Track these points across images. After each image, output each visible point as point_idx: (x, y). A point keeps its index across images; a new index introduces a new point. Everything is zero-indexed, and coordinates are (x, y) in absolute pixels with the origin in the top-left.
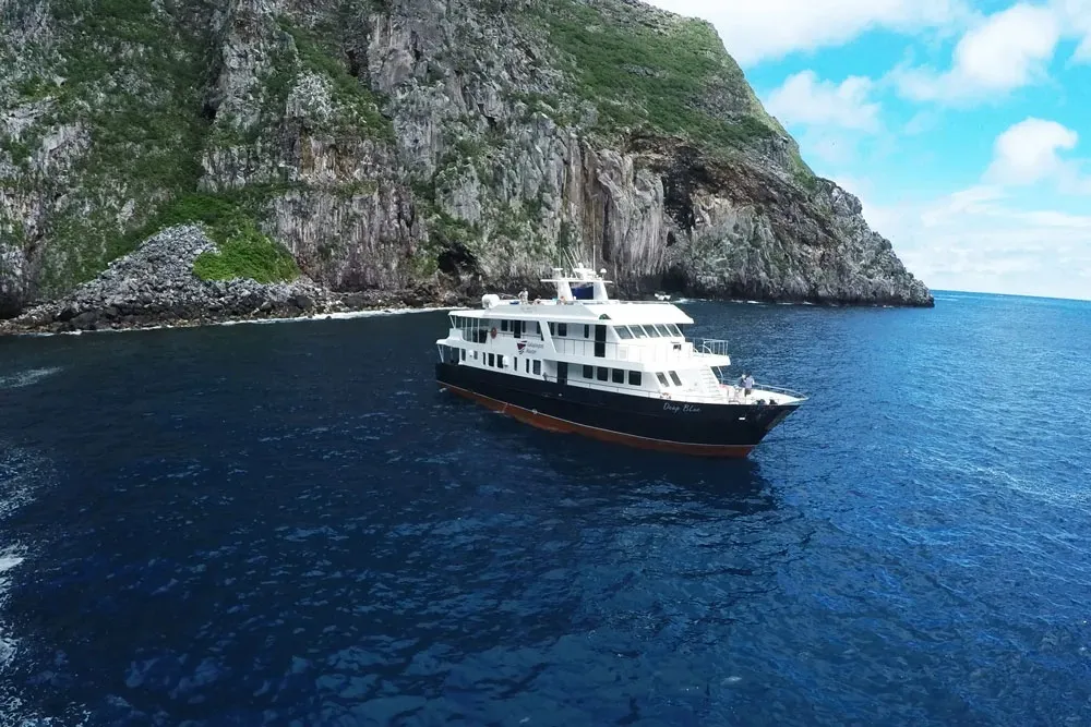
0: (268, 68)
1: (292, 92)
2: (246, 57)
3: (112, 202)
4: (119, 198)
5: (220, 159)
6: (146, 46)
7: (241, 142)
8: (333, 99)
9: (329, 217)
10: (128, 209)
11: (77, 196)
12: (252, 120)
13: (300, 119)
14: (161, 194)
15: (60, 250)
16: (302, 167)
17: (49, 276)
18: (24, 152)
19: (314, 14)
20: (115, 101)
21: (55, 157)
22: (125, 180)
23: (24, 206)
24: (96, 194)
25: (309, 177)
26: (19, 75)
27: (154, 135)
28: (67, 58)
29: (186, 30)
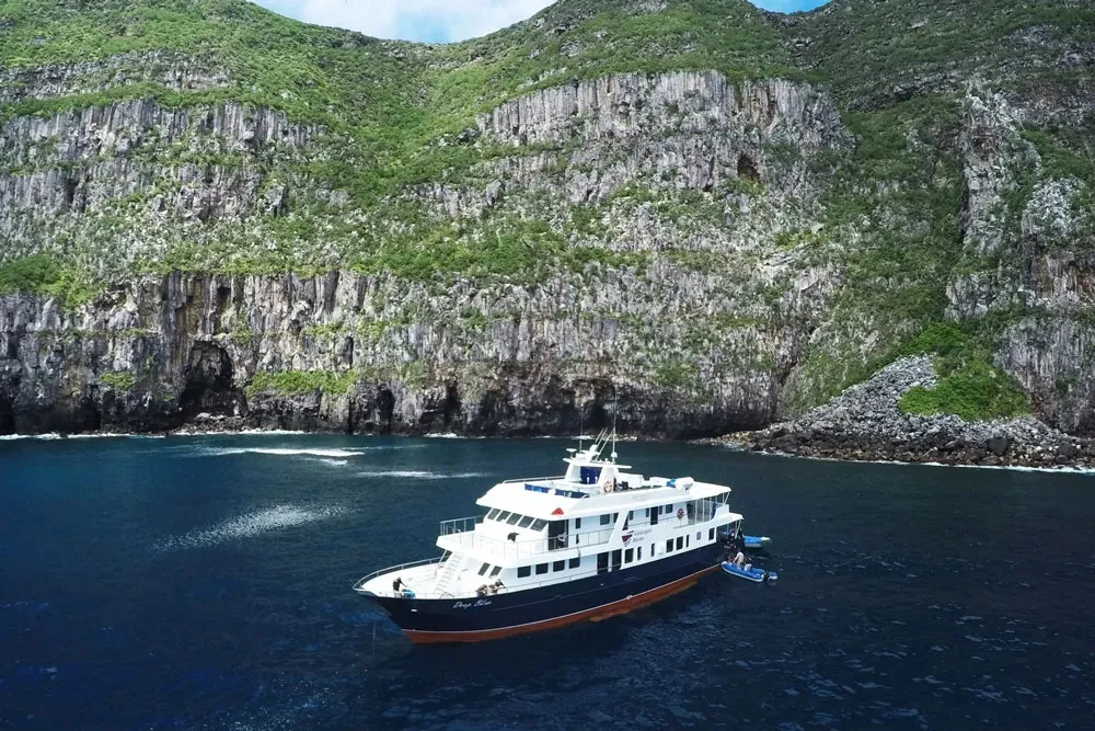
0: (1009, 183)
1: (1026, 207)
2: (986, 175)
3: (860, 334)
4: (865, 330)
5: (963, 288)
6: (901, 181)
7: (984, 268)
8: (1074, 208)
9: (1069, 347)
10: (871, 339)
11: (829, 329)
12: (996, 242)
13: (1034, 237)
14: (905, 325)
15: (809, 376)
16: (1041, 290)
17: (796, 399)
18: (775, 294)
19: (1079, 106)
20: (869, 238)
21: (809, 296)
22: (872, 313)
23: (777, 339)
24: (845, 327)
25: (1048, 302)
26: (778, 229)
27: (907, 268)
28: (827, 206)
29: (949, 157)
